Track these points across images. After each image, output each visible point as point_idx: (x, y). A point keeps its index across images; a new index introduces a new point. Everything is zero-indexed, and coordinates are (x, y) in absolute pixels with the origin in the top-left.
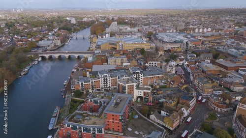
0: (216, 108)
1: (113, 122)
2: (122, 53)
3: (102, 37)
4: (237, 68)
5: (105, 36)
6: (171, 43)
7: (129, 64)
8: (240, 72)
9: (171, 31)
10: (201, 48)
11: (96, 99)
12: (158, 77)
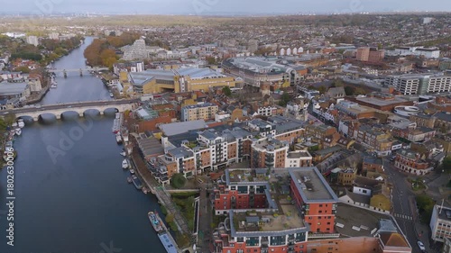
0: (413, 170)
1: (320, 217)
2: (195, 97)
3: (129, 70)
4: (391, 107)
5: (134, 68)
6: (268, 74)
7: (226, 116)
8: (399, 112)
9: (242, 55)
10: (316, 80)
11: (242, 184)
12: (297, 133)
